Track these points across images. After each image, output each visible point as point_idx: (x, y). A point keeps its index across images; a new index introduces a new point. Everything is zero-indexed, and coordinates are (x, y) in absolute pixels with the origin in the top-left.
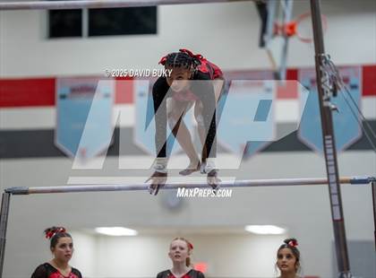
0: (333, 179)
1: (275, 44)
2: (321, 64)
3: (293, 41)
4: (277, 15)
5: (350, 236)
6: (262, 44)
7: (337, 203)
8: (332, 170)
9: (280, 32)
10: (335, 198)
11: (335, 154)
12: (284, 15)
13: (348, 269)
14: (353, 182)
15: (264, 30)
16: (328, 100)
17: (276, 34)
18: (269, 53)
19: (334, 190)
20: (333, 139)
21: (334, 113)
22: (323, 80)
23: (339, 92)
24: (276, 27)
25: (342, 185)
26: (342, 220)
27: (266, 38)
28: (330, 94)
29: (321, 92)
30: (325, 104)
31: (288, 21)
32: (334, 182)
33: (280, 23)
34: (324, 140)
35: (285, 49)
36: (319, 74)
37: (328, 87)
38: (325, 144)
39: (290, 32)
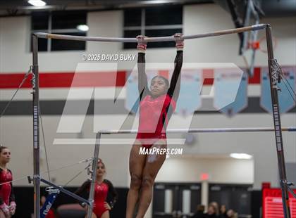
0: (278, 128)
1: (248, 53)
2: (271, 65)
3: (258, 52)
4: (249, 37)
5: (287, 160)
6: (241, 53)
7: (280, 142)
8: (277, 123)
9: (251, 47)
10: (279, 139)
11: (279, 115)
12: (253, 37)
13: (285, 178)
14: (290, 130)
15: (242, 46)
16: (275, 84)
17: (248, 48)
18: (245, 59)
19: (278, 135)
20: (278, 106)
21: (279, 92)
22: (272, 73)
23: (281, 81)
24: (248, 44)
25: (282, 132)
26: (282, 151)
27: (243, 50)
28: (277, 81)
29: (271, 80)
30: (274, 87)
31: (255, 40)
32: (278, 130)
33: (251, 42)
34: (273, 107)
35: (253, 57)
36: (271, 70)
37: (275, 77)
38: (273, 109)
39: (256, 47)
